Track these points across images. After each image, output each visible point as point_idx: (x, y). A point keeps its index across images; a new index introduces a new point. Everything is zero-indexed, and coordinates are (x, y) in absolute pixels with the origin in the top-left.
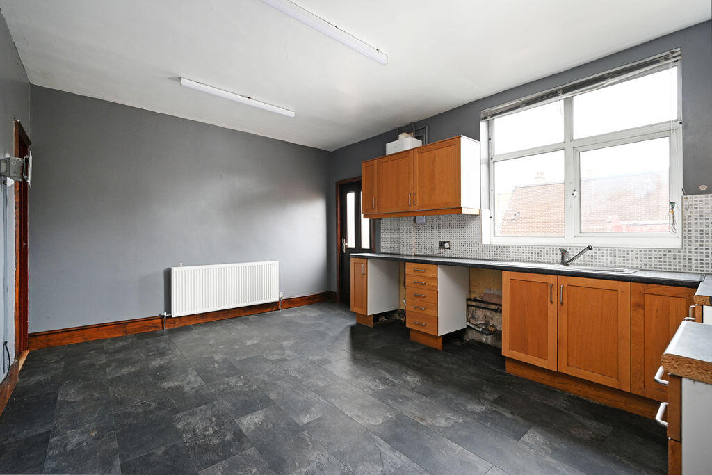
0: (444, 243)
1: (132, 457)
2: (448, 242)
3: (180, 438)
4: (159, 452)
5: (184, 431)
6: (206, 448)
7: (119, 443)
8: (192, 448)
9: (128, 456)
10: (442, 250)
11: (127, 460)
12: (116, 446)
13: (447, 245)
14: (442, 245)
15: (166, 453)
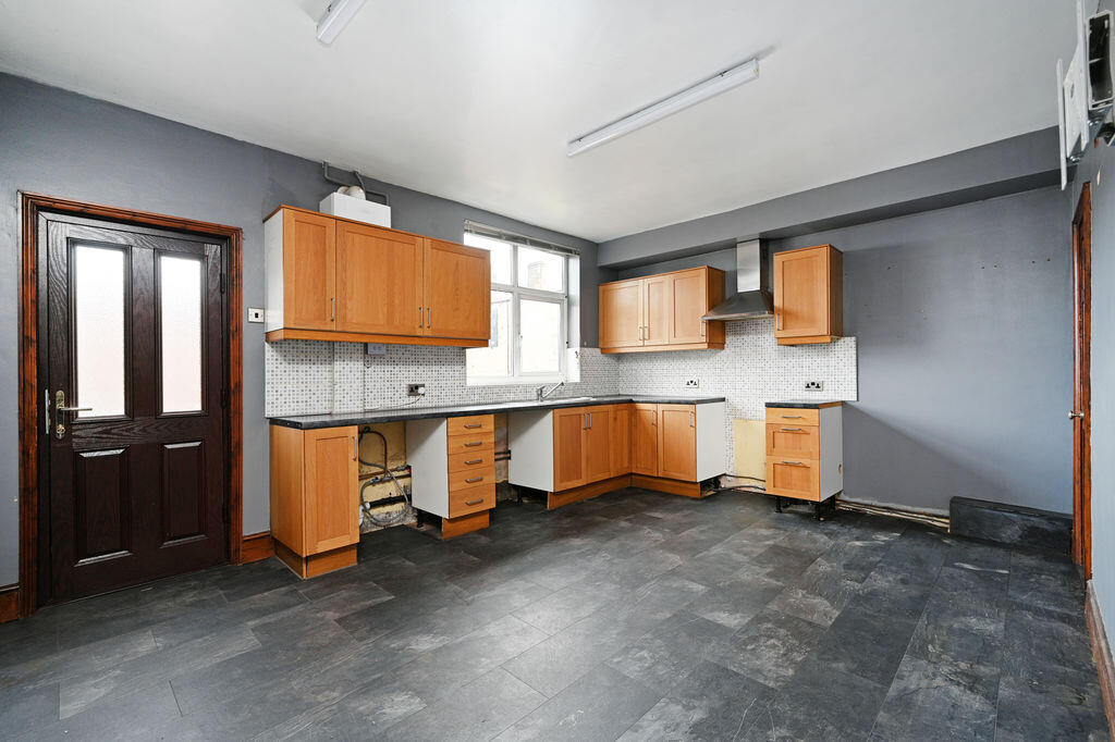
0: (417, 387)
1: (872, 684)
2: (423, 386)
3: (805, 661)
4: (841, 665)
5: (793, 662)
6: (798, 634)
7: (876, 714)
8: (809, 644)
9: (875, 689)
10: (412, 399)
11: (879, 686)
12: (881, 713)
13: (421, 390)
14: (413, 390)
15: (836, 659)
